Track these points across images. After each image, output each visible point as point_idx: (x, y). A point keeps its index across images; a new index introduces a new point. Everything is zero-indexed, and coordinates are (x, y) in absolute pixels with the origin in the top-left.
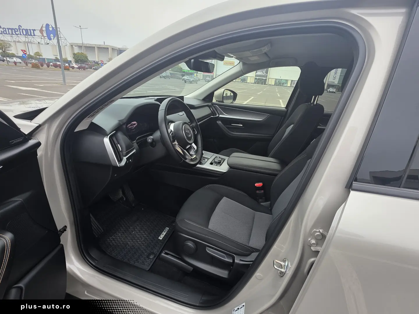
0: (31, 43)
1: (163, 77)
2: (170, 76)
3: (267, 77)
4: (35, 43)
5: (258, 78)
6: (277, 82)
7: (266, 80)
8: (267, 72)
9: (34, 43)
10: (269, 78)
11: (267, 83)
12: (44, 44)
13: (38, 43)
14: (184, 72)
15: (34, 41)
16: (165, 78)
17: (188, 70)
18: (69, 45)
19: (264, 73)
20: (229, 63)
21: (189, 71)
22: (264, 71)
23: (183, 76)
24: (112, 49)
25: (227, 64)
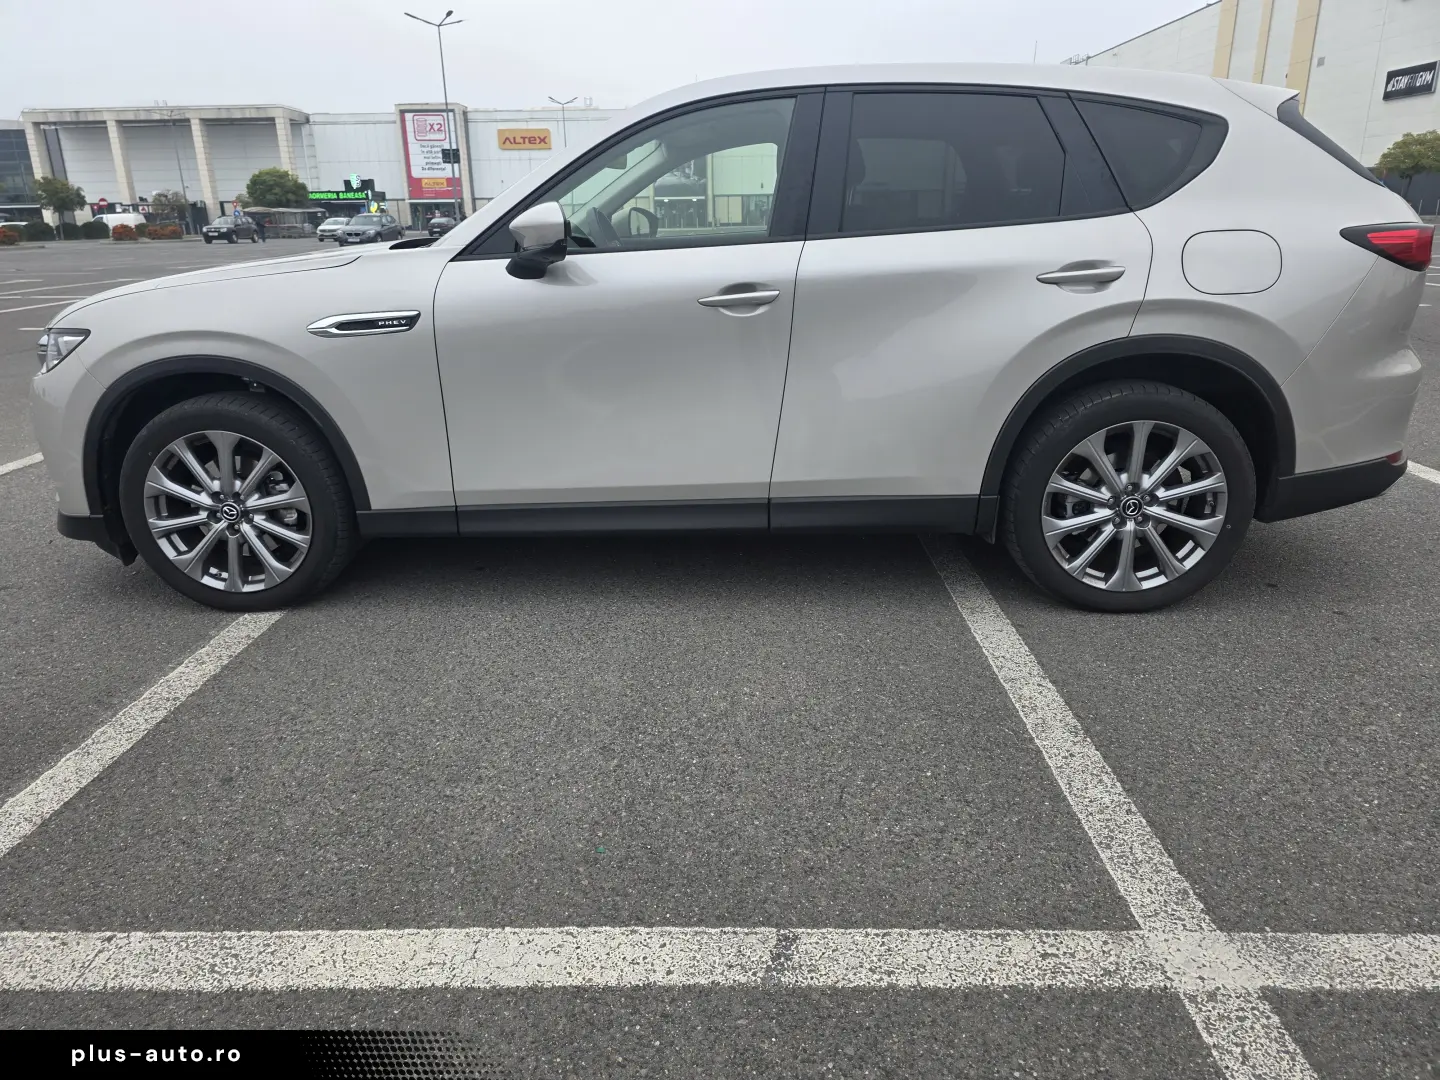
1: (222, 236)
2: (254, 227)
3: (703, 190)
5: (666, 200)
6: (752, 208)
7: (702, 205)
8: (701, 172)
10: (714, 196)
11: (710, 219)
14: (318, 203)
16: (231, 241)
17: (338, 193)
19: (688, 177)
20: (524, 138)
21: (341, 195)
22: (689, 167)
23: (315, 221)
25: (515, 142)
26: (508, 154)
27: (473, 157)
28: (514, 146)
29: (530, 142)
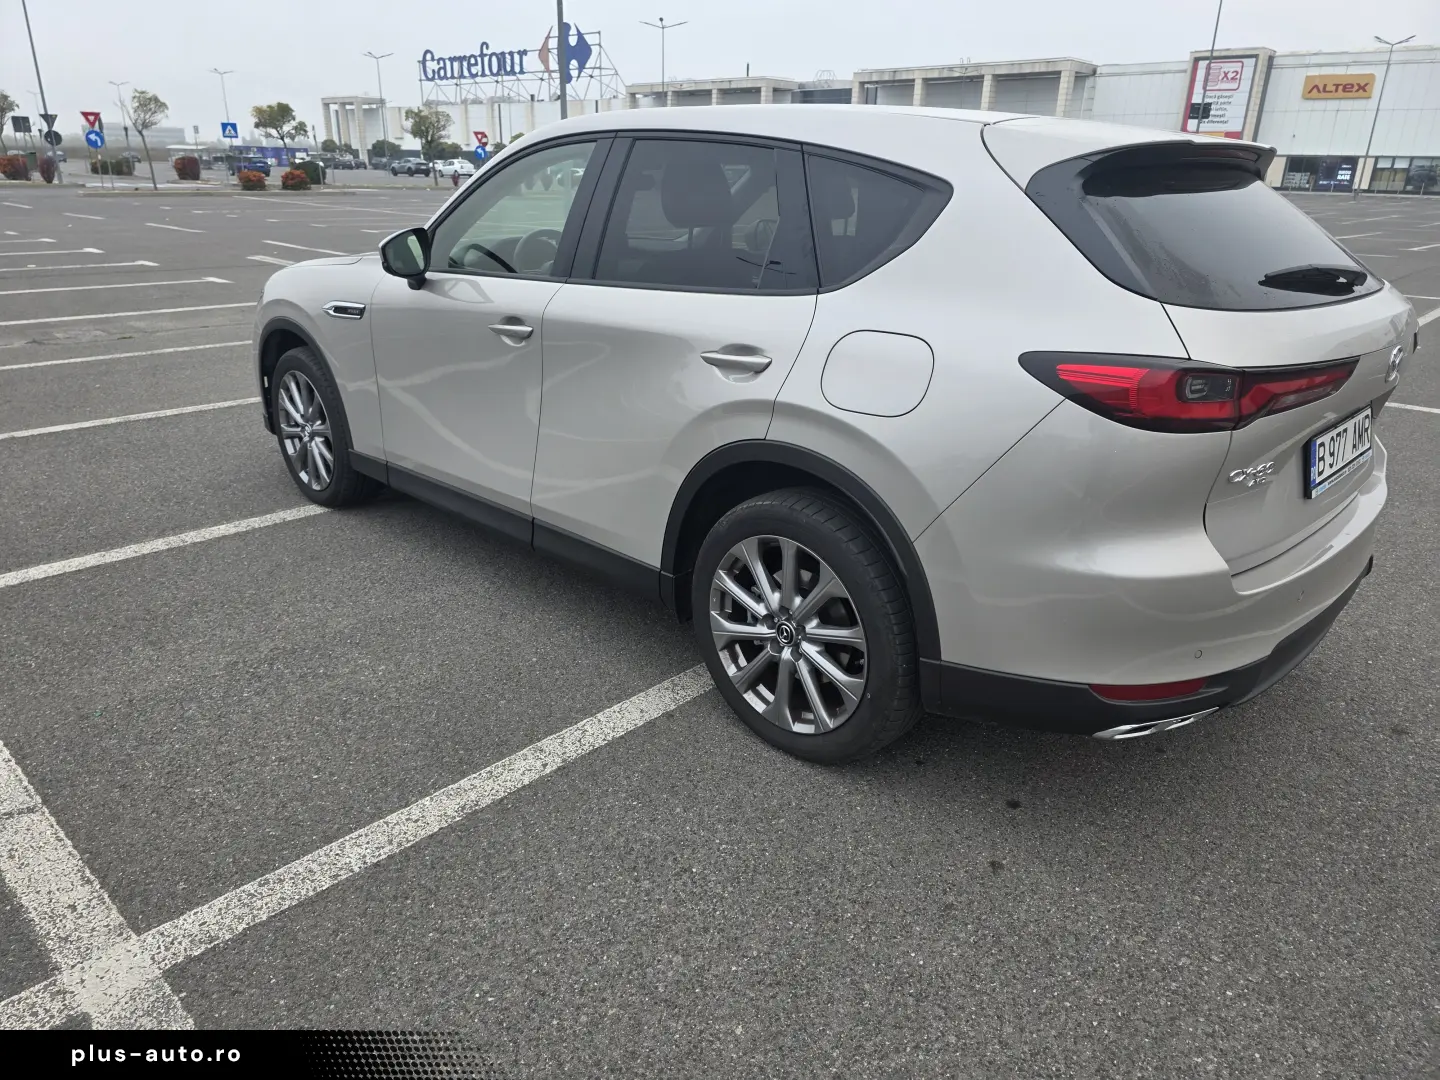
0: (508, 100)
4: (521, 98)
9: (519, 101)
12: (547, 99)
13: (529, 98)
15: (519, 95)
18: (624, 93)
24: (775, 90)
25: (1325, 91)
26: (1310, 104)
27: (1266, 108)
28: (1323, 95)
29: (1344, 90)
